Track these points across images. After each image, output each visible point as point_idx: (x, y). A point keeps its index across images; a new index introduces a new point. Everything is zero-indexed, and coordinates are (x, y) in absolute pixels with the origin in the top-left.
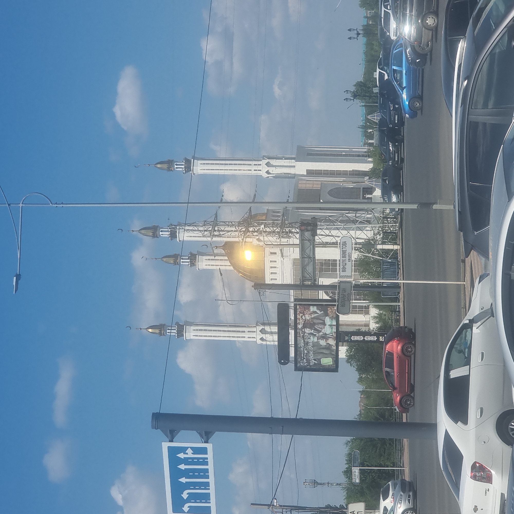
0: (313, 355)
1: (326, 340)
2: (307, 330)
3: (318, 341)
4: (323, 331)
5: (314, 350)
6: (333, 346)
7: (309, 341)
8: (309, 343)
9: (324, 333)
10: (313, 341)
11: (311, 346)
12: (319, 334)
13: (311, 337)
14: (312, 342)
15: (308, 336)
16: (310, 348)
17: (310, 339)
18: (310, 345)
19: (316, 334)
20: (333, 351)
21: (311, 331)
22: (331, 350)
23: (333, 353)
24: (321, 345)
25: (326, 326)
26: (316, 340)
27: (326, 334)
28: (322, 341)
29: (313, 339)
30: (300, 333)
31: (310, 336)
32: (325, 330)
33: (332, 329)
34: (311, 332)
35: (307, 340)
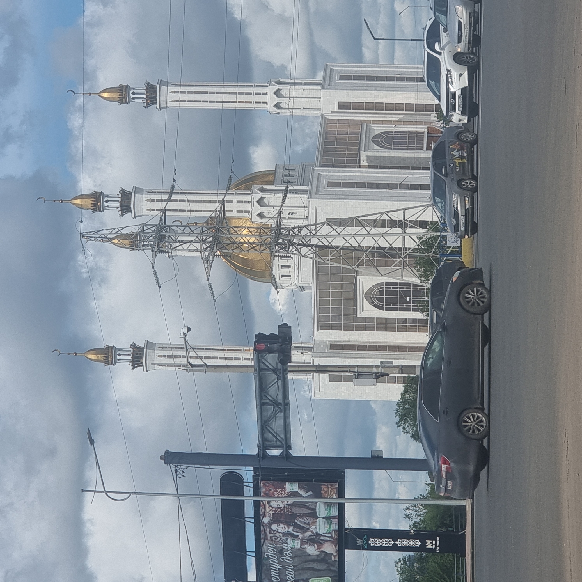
0: (292, 573)
1: (318, 546)
2: (280, 526)
3: (303, 547)
4: (312, 528)
5: (295, 564)
6: (332, 556)
7: (285, 547)
8: (284, 550)
9: (315, 532)
10: (292, 548)
11: (290, 557)
12: (304, 535)
13: (289, 540)
14: (290, 548)
15: (284, 538)
16: (286, 559)
17: (287, 543)
18: (286, 554)
19: (298, 536)
20: (333, 565)
21: (288, 528)
22: (328, 563)
23: (333, 568)
24: (310, 555)
25: (318, 519)
26: (297, 544)
27: (317, 534)
28: (309, 547)
29: (292, 544)
30: (265, 533)
31: (287, 539)
32: (316, 528)
33: (330, 524)
34: (289, 530)
35: (281, 546)
